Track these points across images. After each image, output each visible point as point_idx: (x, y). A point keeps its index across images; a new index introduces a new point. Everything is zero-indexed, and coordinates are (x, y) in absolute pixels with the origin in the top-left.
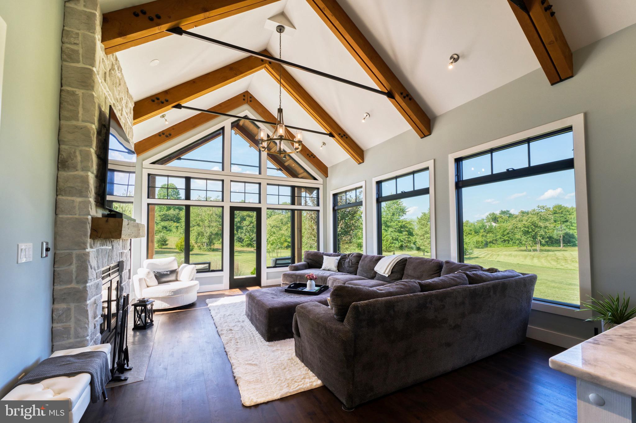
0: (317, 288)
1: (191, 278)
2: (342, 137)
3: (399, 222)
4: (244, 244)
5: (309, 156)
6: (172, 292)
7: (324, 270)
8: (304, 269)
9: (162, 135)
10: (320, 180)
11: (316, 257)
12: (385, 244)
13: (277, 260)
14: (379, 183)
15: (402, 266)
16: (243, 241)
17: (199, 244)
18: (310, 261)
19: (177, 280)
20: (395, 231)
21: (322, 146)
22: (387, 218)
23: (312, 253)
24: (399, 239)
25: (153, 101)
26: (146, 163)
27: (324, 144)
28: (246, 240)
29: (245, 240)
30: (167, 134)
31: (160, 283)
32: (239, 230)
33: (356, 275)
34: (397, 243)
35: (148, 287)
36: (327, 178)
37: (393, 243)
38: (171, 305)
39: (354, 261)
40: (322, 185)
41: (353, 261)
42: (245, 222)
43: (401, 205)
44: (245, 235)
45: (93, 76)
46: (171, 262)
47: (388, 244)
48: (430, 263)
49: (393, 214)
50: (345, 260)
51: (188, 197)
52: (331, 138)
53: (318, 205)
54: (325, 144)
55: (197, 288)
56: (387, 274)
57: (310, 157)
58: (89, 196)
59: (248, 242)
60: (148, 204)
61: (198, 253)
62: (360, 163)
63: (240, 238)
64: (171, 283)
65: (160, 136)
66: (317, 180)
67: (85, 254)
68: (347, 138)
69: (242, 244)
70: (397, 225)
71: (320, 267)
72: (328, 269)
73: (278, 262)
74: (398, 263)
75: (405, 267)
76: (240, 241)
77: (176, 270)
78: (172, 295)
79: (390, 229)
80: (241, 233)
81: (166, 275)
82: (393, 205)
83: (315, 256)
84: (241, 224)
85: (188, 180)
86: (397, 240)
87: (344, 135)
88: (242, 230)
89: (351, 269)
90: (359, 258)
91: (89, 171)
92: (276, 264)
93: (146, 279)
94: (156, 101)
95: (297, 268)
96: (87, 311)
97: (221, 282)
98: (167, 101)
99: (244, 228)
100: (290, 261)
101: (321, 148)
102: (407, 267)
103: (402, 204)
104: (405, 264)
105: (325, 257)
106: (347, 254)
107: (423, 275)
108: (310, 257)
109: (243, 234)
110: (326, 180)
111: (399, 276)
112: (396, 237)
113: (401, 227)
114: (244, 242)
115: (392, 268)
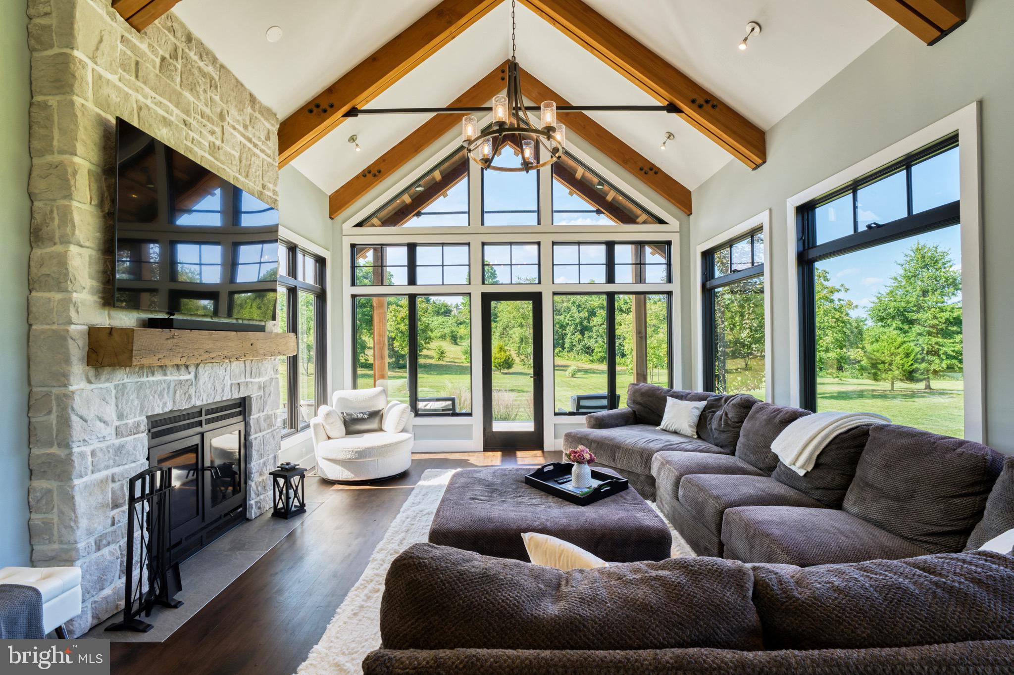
0: (596, 483)
1: (401, 428)
2: (700, 106)
3: (942, 310)
4: (595, 358)
5: (644, 171)
6: (356, 452)
7: (665, 430)
8: (621, 426)
9: (368, 175)
10: (674, 223)
11: (650, 399)
12: (902, 362)
13: (580, 398)
14: (806, 212)
15: (853, 450)
16: (592, 352)
17: (523, 357)
18: (638, 406)
19: (381, 430)
20: (930, 334)
21: (664, 143)
22: (908, 302)
23: (643, 390)
24: (941, 352)
25: (311, 111)
26: (348, 226)
27: (670, 135)
28: (597, 350)
29: (595, 351)
30: (374, 171)
31: (349, 432)
32: (586, 332)
33: (733, 453)
34: (937, 361)
35: (329, 438)
36: (691, 216)
37: (923, 360)
38: (356, 475)
39: (732, 417)
40: (678, 234)
41: (730, 416)
42: (595, 319)
43: (947, 269)
44: (597, 342)
45: (72, 66)
46: (374, 397)
47: (910, 363)
48: (948, 456)
49: (925, 293)
50: (715, 412)
51: (412, 280)
52: (674, 116)
53: (669, 280)
54: (672, 137)
55: (410, 446)
56: (802, 467)
57: (645, 173)
58: (70, 289)
59: (601, 354)
60: (354, 297)
61: (520, 371)
62: (757, 166)
63: (588, 348)
64: (366, 435)
65: (365, 176)
66: (666, 223)
67: (65, 395)
68: (714, 106)
69: (591, 358)
70: (935, 318)
71: (658, 424)
72: (672, 428)
73: (584, 403)
74: (837, 441)
75: (861, 453)
76: (587, 353)
77: (379, 411)
78: (355, 459)
79: (917, 328)
80: (590, 337)
81: (361, 420)
82: (925, 270)
83: (649, 396)
84: (589, 322)
85: (412, 248)
86: (936, 353)
87: (707, 102)
88: (591, 334)
89: (724, 436)
90: (745, 410)
91: (70, 243)
92: (579, 406)
93: (325, 425)
94: (315, 110)
95: (600, 424)
96: (73, 497)
97: (469, 437)
98: (332, 106)
99: (594, 329)
100: (605, 402)
101: (663, 148)
102: (866, 456)
103: (951, 266)
104: (863, 446)
105: (670, 400)
106: (722, 398)
107: (914, 491)
108: (639, 399)
109: (593, 340)
110: (689, 220)
111: (838, 479)
112: (933, 347)
113: (948, 322)
114: (594, 355)
115: (818, 453)
